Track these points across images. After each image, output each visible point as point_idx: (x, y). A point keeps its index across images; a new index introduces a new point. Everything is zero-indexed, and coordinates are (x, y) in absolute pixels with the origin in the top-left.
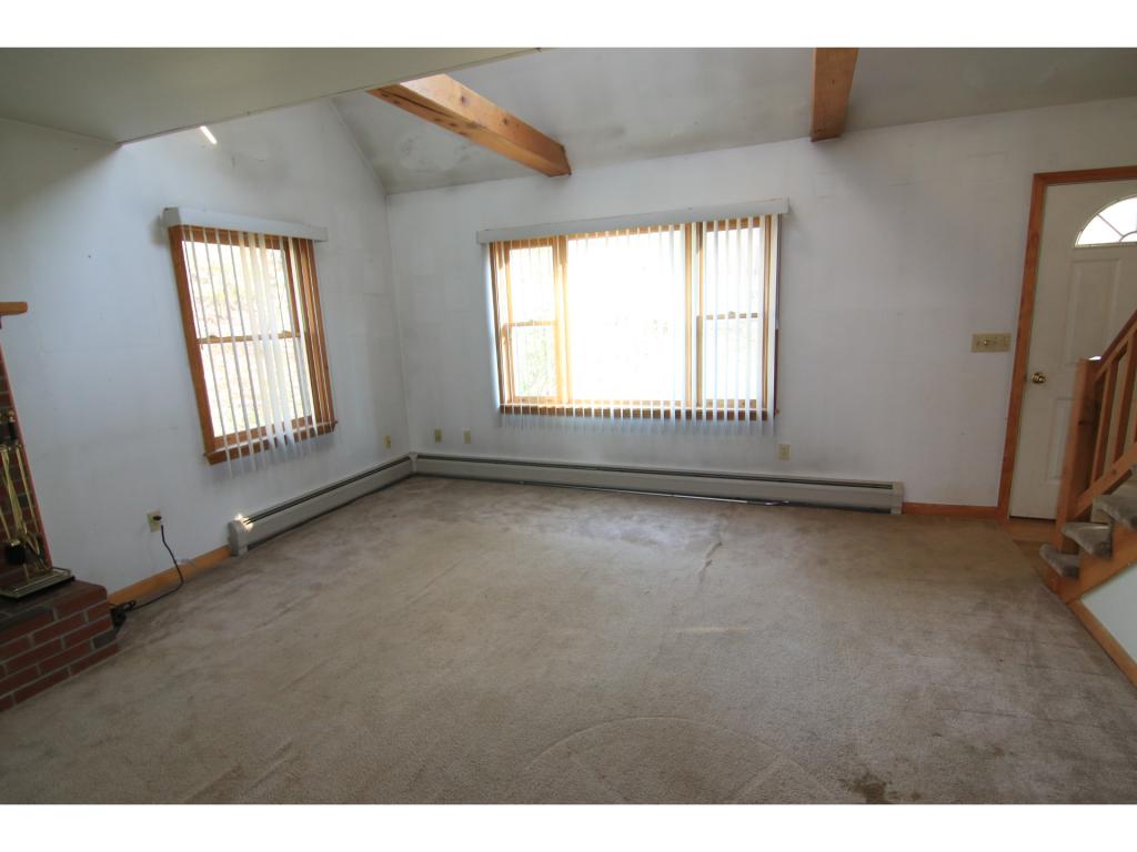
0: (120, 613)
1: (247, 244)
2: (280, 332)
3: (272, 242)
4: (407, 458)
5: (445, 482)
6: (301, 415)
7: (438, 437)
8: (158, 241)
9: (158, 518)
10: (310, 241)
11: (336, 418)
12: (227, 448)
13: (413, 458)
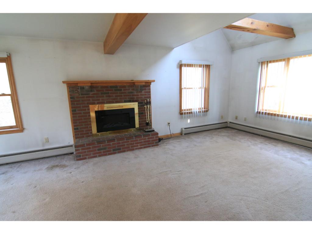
0: (160, 140)
1: (195, 67)
2: (199, 87)
3: (200, 66)
4: (227, 122)
5: (236, 131)
6: (200, 107)
7: (236, 118)
8: (178, 67)
9: (169, 124)
10: (209, 65)
11: (209, 109)
12: (184, 112)
13: (228, 123)
